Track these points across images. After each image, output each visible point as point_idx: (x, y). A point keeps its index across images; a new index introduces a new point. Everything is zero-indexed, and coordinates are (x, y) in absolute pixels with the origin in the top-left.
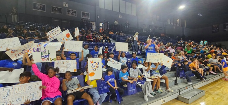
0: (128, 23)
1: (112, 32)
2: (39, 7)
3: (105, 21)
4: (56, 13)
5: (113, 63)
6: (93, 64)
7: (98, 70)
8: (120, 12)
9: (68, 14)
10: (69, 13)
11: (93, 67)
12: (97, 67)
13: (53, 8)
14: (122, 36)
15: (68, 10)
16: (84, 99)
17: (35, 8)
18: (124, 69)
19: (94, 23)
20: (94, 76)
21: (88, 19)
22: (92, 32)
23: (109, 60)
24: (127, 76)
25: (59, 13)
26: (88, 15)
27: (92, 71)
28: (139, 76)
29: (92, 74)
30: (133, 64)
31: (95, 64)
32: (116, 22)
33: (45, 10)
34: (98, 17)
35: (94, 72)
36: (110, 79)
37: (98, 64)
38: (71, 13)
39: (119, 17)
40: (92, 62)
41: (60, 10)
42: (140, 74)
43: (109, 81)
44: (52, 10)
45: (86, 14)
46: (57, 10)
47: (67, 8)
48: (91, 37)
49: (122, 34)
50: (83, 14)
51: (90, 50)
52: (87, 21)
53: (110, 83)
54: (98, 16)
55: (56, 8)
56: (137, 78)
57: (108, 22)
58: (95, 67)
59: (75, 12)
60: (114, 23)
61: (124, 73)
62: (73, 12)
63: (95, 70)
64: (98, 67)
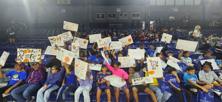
0: (188, 16)
1: (165, 29)
2: (100, 16)
3: (156, 18)
4: (112, 19)
5: (174, 62)
6: (152, 62)
7: (158, 68)
8: (176, 4)
9: (121, 18)
10: (121, 16)
11: (152, 65)
12: (156, 65)
13: (109, 15)
14: (179, 33)
15: (120, 14)
16: (147, 93)
17: (98, 17)
18: (190, 70)
19: (144, 22)
20: (154, 74)
21: (138, 19)
22: (143, 31)
23: (169, 59)
24: (195, 79)
25: (114, 19)
26: (138, 15)
27: (152, 70)
28: (215, 82)
29: (152, 73)
30: (205, 65)
31: (154, 62)
32: (171, 17)
33: (104, 18)
34: (149, 16)
35: (153, 70)
36: (172, 79)
37: (157, 63)
38: (123, 16)
39: (175, 10)
40: (150, 61)
41: (114, 16)
42: (216, 79)
43: (171, 81)
44: (109, 17)
45: (136, 15)
46: (112, 16)
47: (120, 12)
48: (144, 36)
49: (179, 30)
50: (134, 15)
51: (146, 49)
52: (137, 21)
53: (172, 83)
54: (148, 14)
55: (111, 14)
56: (212, 84)
57: (161, 19)
58: (154, 66)
59: (126, 15)
60: (168, 19)
61: (191, 75)
62: (124, 15)
63: (155, 69)
64: (158, 66)
